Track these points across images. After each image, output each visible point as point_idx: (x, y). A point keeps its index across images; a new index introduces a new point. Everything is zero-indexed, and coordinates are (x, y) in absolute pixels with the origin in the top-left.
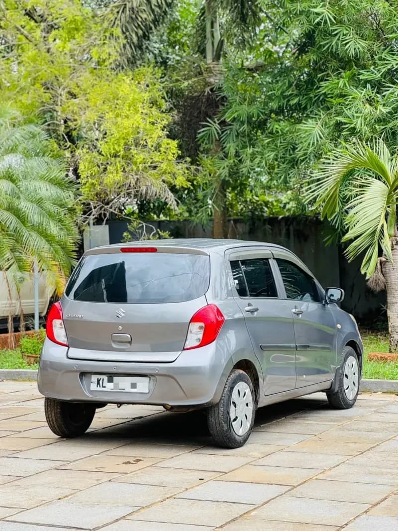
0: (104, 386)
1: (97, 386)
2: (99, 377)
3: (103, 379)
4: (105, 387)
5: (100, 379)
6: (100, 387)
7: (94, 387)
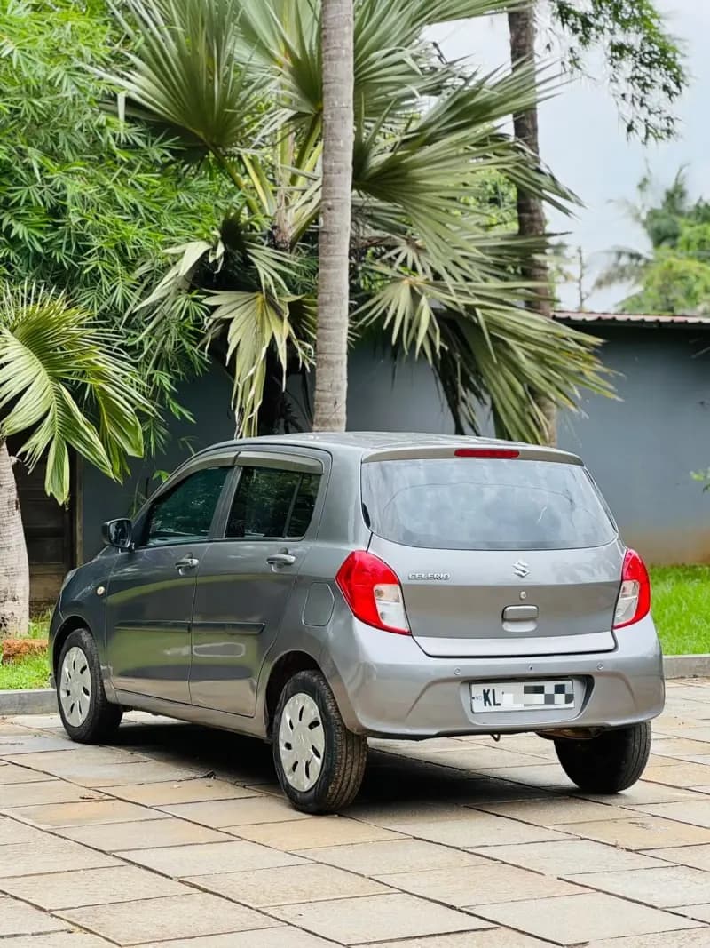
0: (497, 702)
1: (485, 705)
2: (486, 687)
3: (494, 691)
4: (499, 705)
5: (489, 691)
6: (490, 705)
7: (479, 706)
